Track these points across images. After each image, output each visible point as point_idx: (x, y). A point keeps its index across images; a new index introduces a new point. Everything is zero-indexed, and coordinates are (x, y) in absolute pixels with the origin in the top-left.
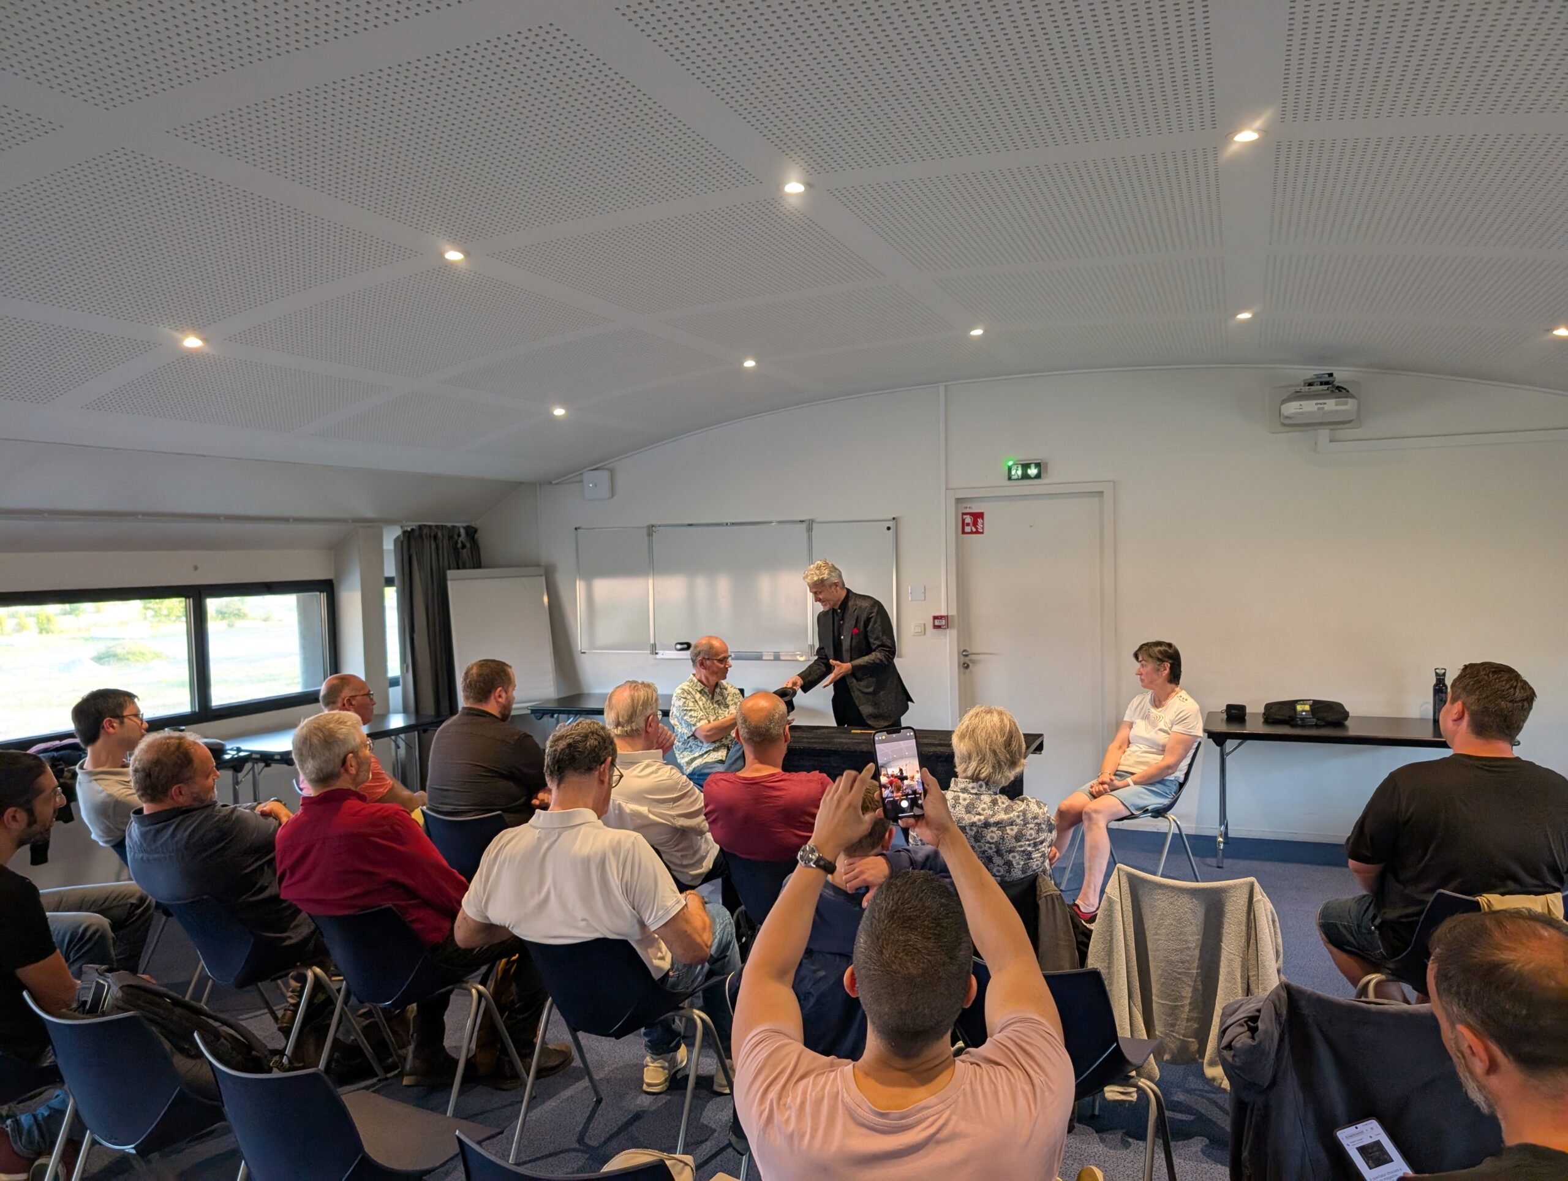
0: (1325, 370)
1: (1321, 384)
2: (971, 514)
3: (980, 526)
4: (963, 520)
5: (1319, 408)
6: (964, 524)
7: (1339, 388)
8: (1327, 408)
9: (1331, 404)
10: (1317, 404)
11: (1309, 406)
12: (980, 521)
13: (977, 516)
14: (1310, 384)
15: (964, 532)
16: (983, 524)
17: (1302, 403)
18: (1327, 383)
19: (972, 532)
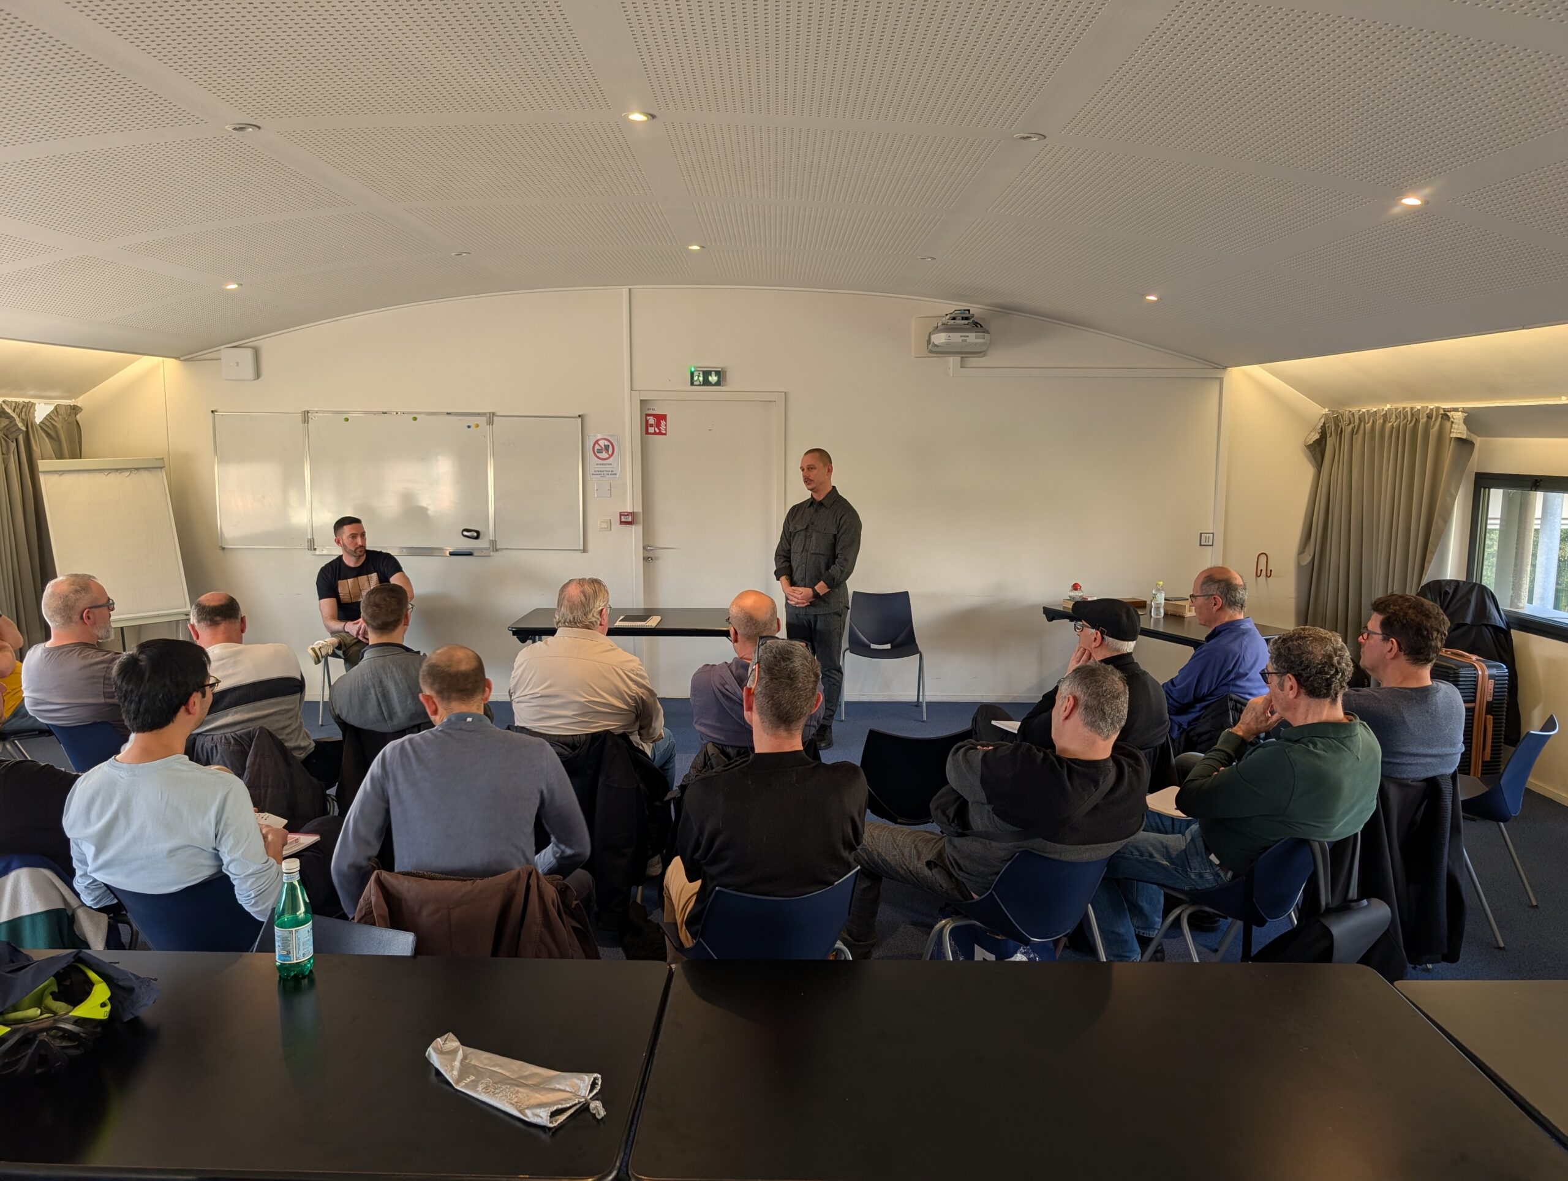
0: (963, 306)
1: (963, 319)
2: (654, 416)
3: (663, 428)
4: (647, 421)
5: (963, 340)
6: (647, 425)
7: (976, 324)
8: (969, 340)
9: (972, 337)
10: (961, 336)
11: (956, 337)
12: (663, 423)
13: (661, 418)
14: (954, 319)
15: (647, 433)
16: (666, 425)
17: (951, 334)
18: (967, 318)
19: (655, 433)
